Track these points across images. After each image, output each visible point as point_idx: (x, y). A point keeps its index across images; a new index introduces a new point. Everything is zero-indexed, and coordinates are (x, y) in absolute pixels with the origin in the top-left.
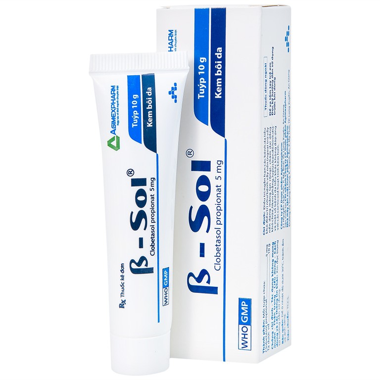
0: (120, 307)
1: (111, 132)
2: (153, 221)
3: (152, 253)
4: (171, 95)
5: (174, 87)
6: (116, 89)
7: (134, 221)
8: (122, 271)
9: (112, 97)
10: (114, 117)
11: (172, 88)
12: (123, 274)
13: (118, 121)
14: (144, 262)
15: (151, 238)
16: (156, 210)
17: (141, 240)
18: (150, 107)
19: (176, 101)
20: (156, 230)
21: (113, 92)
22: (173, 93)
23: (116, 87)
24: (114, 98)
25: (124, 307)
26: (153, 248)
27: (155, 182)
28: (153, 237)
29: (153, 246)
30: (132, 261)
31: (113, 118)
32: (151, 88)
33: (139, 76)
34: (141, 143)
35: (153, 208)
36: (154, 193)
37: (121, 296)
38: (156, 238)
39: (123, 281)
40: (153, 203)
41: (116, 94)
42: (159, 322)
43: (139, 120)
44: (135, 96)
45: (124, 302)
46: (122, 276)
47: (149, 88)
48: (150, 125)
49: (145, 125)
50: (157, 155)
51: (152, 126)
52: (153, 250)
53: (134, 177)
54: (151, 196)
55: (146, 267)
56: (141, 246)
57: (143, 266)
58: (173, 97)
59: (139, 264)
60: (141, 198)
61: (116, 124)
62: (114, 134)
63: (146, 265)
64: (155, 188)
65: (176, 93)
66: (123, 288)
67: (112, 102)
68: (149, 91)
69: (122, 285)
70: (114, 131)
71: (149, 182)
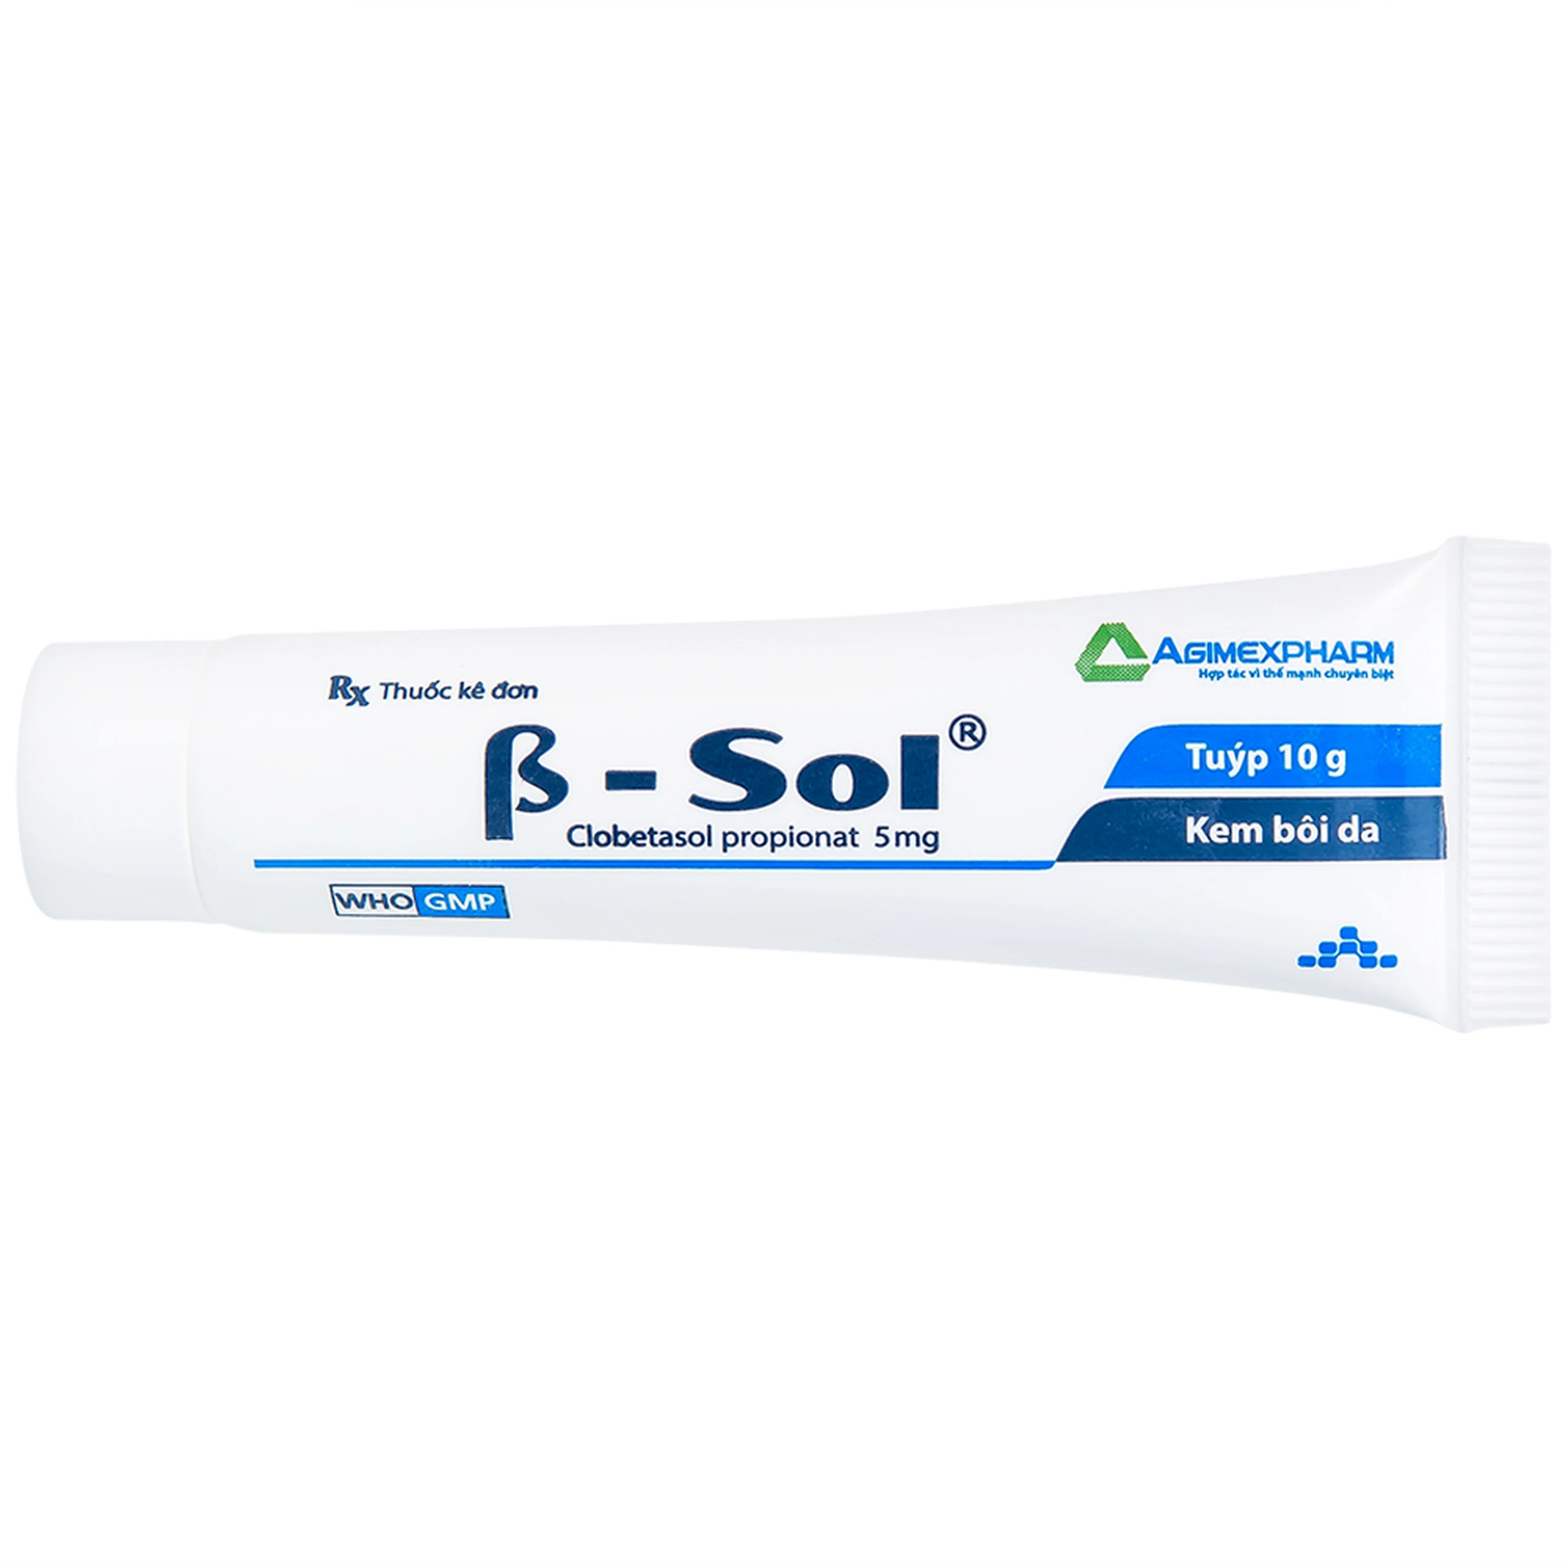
0: (334, 680)
1: (1168, 641)
2: (731, 839)
3: (580, 836)
4: (1339, 941)
5: (1378, 955)
6: (1379, 666)
7: (738, 746)
8: (504, 690)
9: (1339, 645)
10: (1241, 653)
11: (1371, 946)
12: (488, 694)
13: (1219, 675)
14: (539, 796)
15: (652, 832)
16: (785, 853)
17: (644, 781)
18: (1282, 831)
19: (1306, 961)
20: (688, 853)
21: (1362, 650)
22: (1347, 949)
23: (1386, 666)
24: (1334, 656)
25: (333, 696)
26: (603, 839)
27: (917, 853)
28: (657, 838)
29: (614, 837)
30: (547, 739)
31: (1237, 652)
32: (1375, 838)
33: (1438, 784)
34: (1108, 786)
35: (792, 839)
36: (867, 849)
37: (387, 686)
38: (648, 853)
39: (455, 692)
40: (815, 839)
41: (1351, 667)
42: (259, 864)
43: (1220, 779)
44: (1338, 762)
45: (359, 697)
46: (478, 691)
47: (1375, 828)
48: (1194, 829)
49: (1196, 807)
50: (1047, 865)
51: (1191, 839)
52: (593, 839)
53: (946, 752)
54: (853, 832)
55: (515, 803)
56: (617, 780)
57: (521, 789)
58: (1326, 947)
59: (532, 770)
60: (842, 783)
61: (1205, 665)
62: (1160, 656)
63: (526, 806)
64: (891, 853)
65: (1348, 962)
66: (422, 693)
67: (1316, 646)
68: (1361, 830)
69: (436, 691)
70: (1174, 656)
71: (919, 820)
